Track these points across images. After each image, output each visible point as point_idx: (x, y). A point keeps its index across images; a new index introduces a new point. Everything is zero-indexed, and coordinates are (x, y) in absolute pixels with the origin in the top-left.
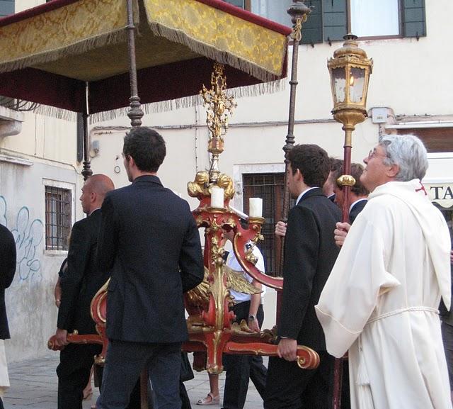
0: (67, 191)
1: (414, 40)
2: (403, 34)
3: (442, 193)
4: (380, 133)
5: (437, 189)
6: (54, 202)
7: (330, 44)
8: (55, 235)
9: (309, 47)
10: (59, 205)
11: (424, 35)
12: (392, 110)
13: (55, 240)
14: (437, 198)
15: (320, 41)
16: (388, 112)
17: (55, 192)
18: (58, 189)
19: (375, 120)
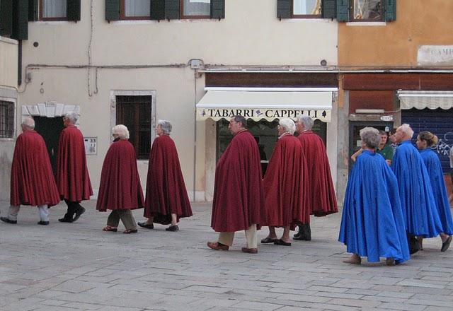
0: (12, 103)
1: (217, 20)
2: (211, 17)
3: (214, 113)
4: (195, 74)
5: (212, 111)
6: (4, 110)
7: (169, 21)
8: (4, 129)
9: (157, 22)
10: (6, 110)
11: (223, 17)
12: (203, 62)
13: (4, 132)
14: (211, 115)
15: (163, 19)
16: (200, 62)
17: (4, 104)
18: (6, 102)
19: (193, 67)
